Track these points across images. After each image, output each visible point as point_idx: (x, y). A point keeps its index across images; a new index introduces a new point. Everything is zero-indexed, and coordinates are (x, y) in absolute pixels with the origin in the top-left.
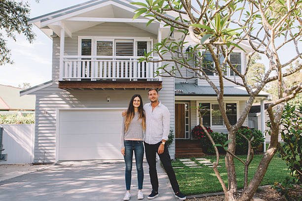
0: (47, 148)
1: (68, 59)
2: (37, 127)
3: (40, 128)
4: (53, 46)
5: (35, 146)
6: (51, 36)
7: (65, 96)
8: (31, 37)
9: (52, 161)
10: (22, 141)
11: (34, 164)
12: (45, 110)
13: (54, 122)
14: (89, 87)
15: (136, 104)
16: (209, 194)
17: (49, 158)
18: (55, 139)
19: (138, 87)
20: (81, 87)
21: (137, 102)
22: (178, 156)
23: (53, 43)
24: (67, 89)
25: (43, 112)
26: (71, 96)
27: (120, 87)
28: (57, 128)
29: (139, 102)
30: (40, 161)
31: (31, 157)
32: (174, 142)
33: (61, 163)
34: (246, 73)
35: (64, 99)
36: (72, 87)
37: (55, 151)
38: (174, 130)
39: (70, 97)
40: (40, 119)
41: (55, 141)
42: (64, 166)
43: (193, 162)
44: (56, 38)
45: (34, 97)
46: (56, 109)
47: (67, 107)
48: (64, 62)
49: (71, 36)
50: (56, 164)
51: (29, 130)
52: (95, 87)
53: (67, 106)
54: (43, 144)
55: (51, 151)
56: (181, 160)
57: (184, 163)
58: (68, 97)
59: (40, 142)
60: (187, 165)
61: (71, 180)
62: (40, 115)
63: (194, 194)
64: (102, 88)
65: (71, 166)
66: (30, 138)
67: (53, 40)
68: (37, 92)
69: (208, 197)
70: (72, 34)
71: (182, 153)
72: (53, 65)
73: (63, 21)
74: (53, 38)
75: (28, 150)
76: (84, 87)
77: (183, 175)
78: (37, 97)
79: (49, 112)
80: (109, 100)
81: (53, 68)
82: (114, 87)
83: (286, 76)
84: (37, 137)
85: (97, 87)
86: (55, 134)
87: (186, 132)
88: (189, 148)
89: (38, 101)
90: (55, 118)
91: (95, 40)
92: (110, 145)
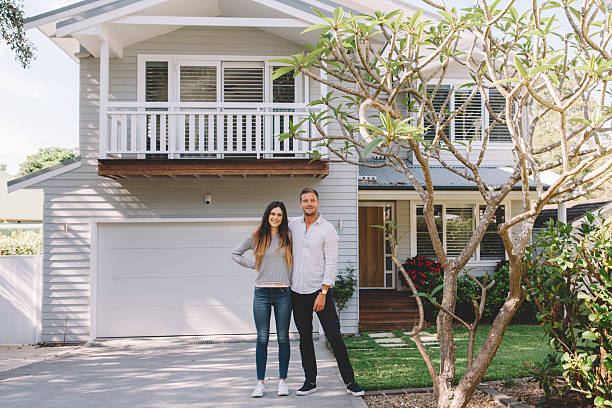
0: (73, 309)
1: (119, 109)
2: (47, 261)
3: (55, 265)
4: (82, 77)
5: (43, 305)
6: (76, 54)
7: (111, 191)
8: (26, 53)
9: (83, 338)
10: (15, 293)
11: (42, 345)
12: (64, 224)
13: (87, 250)
14: (166, 173)
15: (275, 221)
16: (413, 389)
17: (75, 331)
18: (88, 289)
19: (274, 172)
20: (148, 172)
21: (276, 217)
22: (365, 326)
23: (81, 70)
24: (116, 178)
25: (62, 228)
26: (124, 191)
27: (235, 172)
28: (93, 263)
29: (280, 218)
30: (55, 339)
31: (35, 328)
32: (356, 294)
33: (103, 343)
34: (479, 162)
35: (109, 198)
36: (128, 173)
37: (88, 316)
38: (356, 267)
39: (120, 195)
40: (54, 243)
41: (88, 294)
42: (112, 349)
43: (399, 340)
44: (88, 59)
45: (40, 193)
46: (89, 221)
47: (116, 216)
48: (109, 117)
49: (120, 54)
50: (92, 346)
51: (29, 267)
52: (178, 172)
53: (116, 213)
54: (63, 301)
55: (81, 316)
56: (372, 335)
57: (378, 341)
58: (116, 195)
59: (55, 295)
60: (384, 345)
61: (141, 371)
62: (53, 236)
63: (383, 388)
64: (194, 174)
65: (127, 348)
66: (31, 286)
67: (81, 63)
68: (46, 184)
69: (409, 393)
70: (124, 49)
71: (375, 319)
72: (81, 121)
73: (106, 24)
74: (81, 59)
75: (28, 315)
76: (155, 173)
77: (369, 361)
78: (46, 194)
79: (74, 228)
80: (209, 200)
81: (81, 129)
82: (221, 172)
83: (551, 168)
84: (47, 284)
85: (184, 173)
86: (89, 279)
87: (385, 272)
88: (391, 310)
89: (48, 203)
90: (89, 242)
91: (175, 63)
92: (215, 303)
